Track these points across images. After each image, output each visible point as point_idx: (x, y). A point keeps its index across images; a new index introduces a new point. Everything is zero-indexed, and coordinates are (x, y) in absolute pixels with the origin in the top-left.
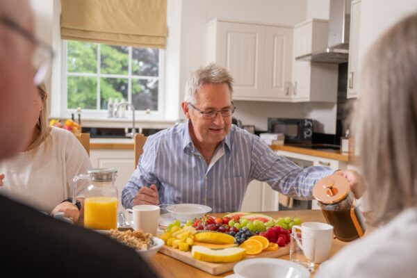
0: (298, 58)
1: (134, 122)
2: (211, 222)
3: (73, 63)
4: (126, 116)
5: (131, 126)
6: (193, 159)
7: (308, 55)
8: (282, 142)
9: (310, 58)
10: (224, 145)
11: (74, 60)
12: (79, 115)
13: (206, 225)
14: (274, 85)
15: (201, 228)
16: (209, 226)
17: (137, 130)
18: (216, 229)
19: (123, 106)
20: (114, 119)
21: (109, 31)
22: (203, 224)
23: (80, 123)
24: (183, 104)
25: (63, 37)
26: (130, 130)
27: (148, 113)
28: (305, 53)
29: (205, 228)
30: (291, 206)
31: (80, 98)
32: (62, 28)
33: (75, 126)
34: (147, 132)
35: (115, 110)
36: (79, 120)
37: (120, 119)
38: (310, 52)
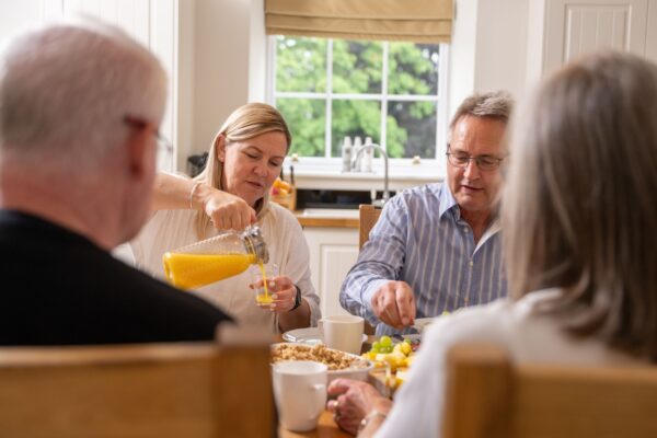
1: (387, 180)
3: (305, 62)
4: (374, 169)
5: (381, 187)
6: (456, 232)
11: (307, 55)
12: (292, 169)
19: (369, 152)
20: (352, 174)
21: (347, 16)
23: (293, 182)
25: (269, 30)
26: (380, 195)
27: (417, 162)
31: (316, 130)
32: (267, 15)
33: (284, 187)
35: (354, 158)
36: (292, 176)
37: (363, 175)
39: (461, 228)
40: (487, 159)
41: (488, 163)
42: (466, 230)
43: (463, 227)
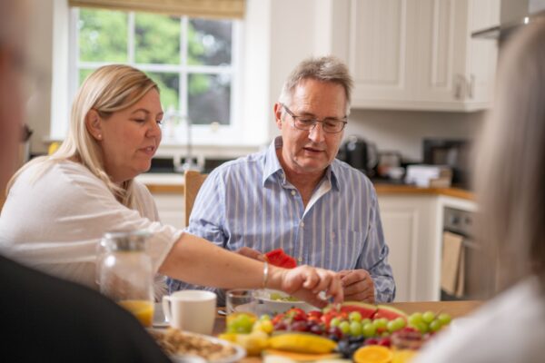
0: (475, 35)
1: (189, 147)
2: (300, 318)
5: (184, 153)
6: (283, 196)
7: (492, 30)
8: (446, 182)
9: (496, 33)
10: (329, 177)
13: (292, 323)
14: (434, 80)
15: (283, 328)
16: (296, 324)
17: (195, 161)
18: (307, 330)
22: (287, 321)
24: (276, 106)
26: (183, 161)
28: (488, 25)
29: (289, 328)
30: (460, 293)
34: (211, 164)
38: (496, 22)
39: (288, 191)
40: (332, 122)
41: (331, 125)
42: (293, 193)
43: (290, 190)
